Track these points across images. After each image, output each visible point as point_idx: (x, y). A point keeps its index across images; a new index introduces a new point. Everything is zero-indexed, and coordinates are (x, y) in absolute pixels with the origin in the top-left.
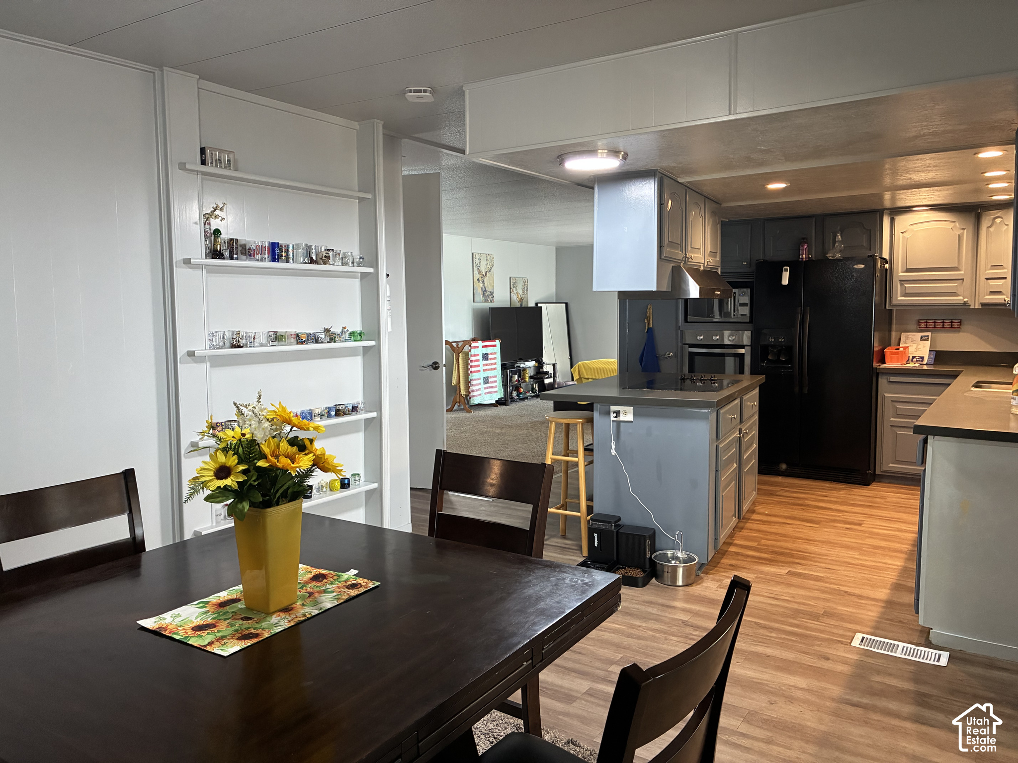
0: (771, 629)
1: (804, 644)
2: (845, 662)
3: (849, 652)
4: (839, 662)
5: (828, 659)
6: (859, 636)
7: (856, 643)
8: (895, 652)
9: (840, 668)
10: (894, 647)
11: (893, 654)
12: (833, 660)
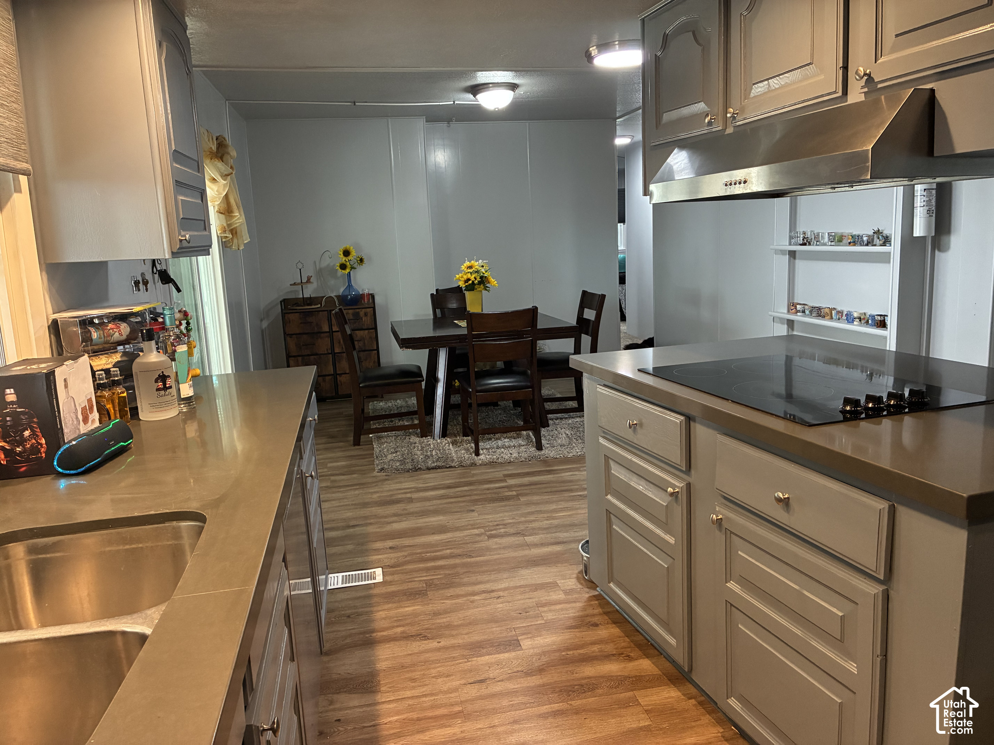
0: (454, 556)
1: (417, 554)
2: (377, 551)
3: (379, 560)
4: (381, 549)
5: (390, 548)
6: (379, 578)
7: (379, 571)
8: (343, 576)
9: (379, 545)
10: (345, 580)
11: (344, 574)
12: (387, 548)
